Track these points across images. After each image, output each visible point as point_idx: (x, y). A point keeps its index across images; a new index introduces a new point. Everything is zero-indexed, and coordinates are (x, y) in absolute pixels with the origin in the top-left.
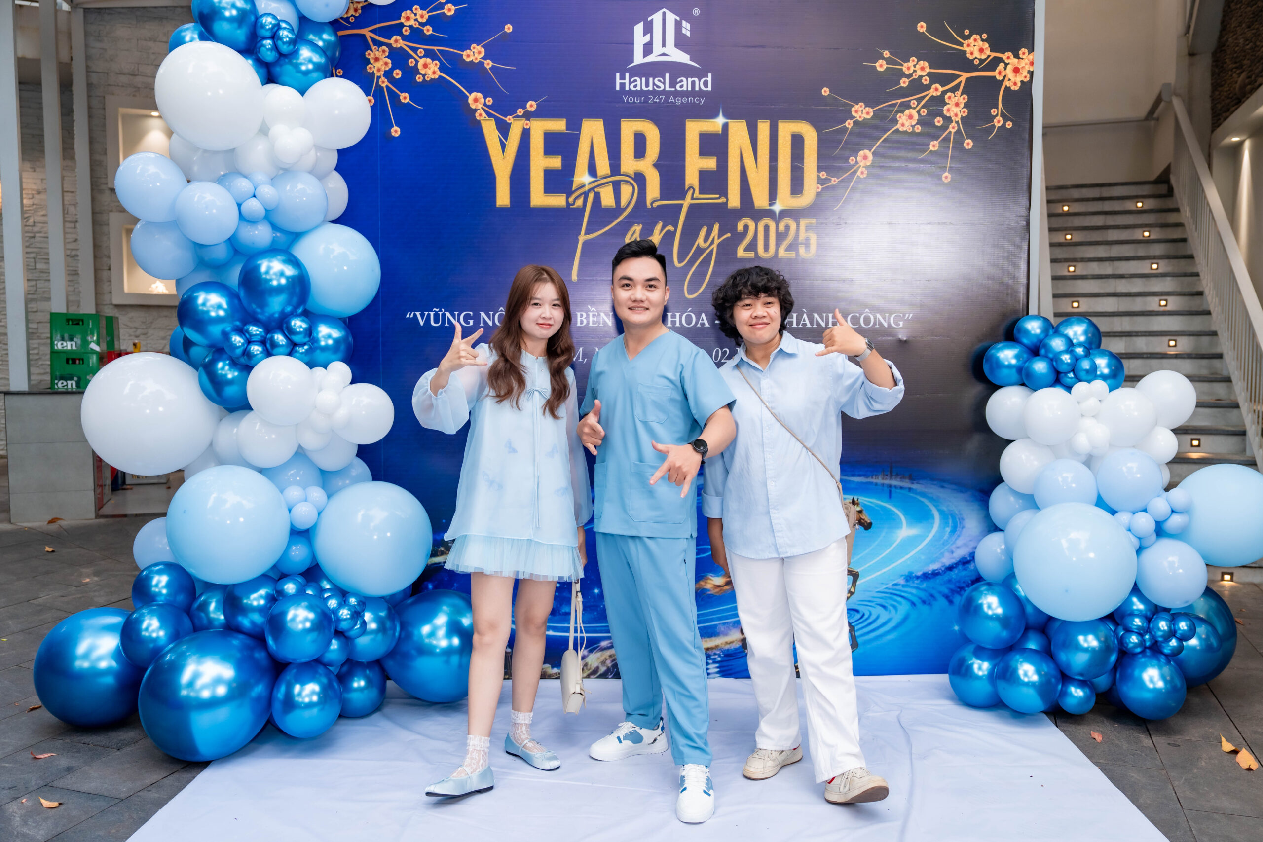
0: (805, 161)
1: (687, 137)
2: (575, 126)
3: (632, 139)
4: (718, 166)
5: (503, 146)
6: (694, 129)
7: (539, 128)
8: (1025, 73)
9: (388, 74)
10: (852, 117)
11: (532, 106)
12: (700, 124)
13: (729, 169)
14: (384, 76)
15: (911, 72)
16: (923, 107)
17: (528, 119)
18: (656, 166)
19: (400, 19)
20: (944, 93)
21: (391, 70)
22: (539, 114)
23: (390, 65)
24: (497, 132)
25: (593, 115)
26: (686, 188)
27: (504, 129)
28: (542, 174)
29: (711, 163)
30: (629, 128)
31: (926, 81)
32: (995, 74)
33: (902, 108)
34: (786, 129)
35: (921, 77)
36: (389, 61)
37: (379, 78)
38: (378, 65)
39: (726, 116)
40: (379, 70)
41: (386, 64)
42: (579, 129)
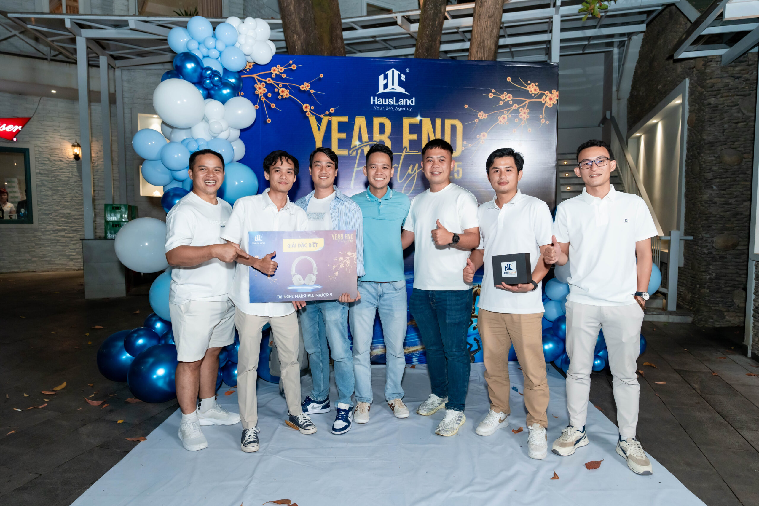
0: (457, 136)
1: (403, 125)
2: (352, 119)
3: (378, 126)
4: (417, 138)
5: (319, 128)
6: (407, 122)
7: (335, 120)
8: (554, 100)
9: (265, 95)
10: (478, 118)
11: (332, 110)
12: (409, 119)
13: (423, 140)
14: (263, 96)
15: (504, 98)
16: (510, 113)
17: (330, 116)
18: (389, 137)
19: (270, 70)
20: (519, 108)
21: (267, 93)
22: (336, 114)
23: (266, 91)
24: (316, 122)
25: (360, 115)
26: (403, 148)
27: (319, 120)
28: (337, 141)
29: (414, 137)
30: (377, 121)
31: (511, 103)
32: (542, 100)
33: (500, 114)
34: (449, 122)
35: (508, 101)
36: (266, 89)
37: (261, 97)
38: (261, 91)
39: (421, 116)
40: (261, 93)
41: (264, 90)
42: (354, 121)
